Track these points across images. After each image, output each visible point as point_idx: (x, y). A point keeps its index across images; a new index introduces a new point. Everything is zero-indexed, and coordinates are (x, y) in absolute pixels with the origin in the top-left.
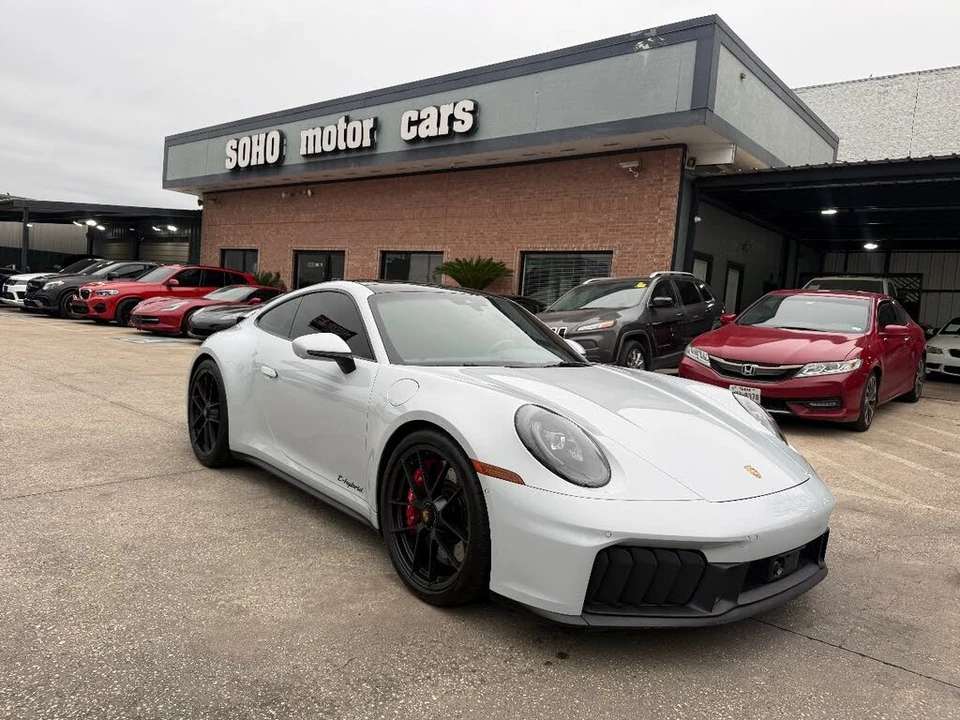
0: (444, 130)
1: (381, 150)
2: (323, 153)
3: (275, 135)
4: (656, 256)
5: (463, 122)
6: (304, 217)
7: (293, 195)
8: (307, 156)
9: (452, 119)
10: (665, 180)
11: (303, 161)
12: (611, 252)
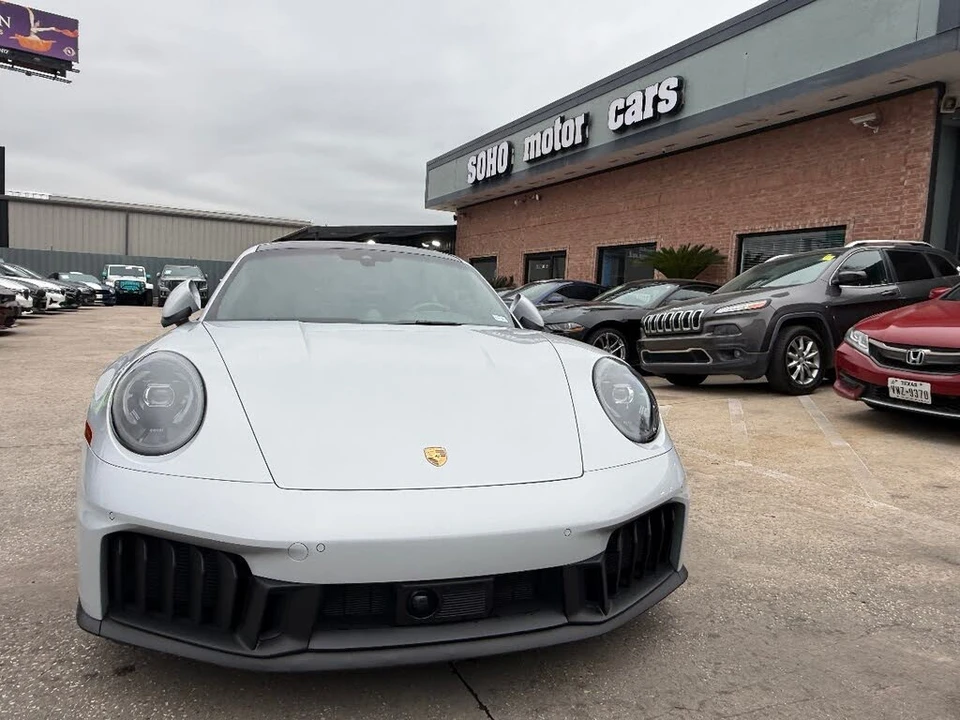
0: (649, 113)
1: (592, 145)
2: (543, 156)
3: (505, 146)
4: (902, 227)
5: (667, 101)
6: (535, 221)
7: (524, 202)
8: (529, 161)
9: (657, 100)
10: (913, 131)
11: (527, 166)
12: (844, 227)
